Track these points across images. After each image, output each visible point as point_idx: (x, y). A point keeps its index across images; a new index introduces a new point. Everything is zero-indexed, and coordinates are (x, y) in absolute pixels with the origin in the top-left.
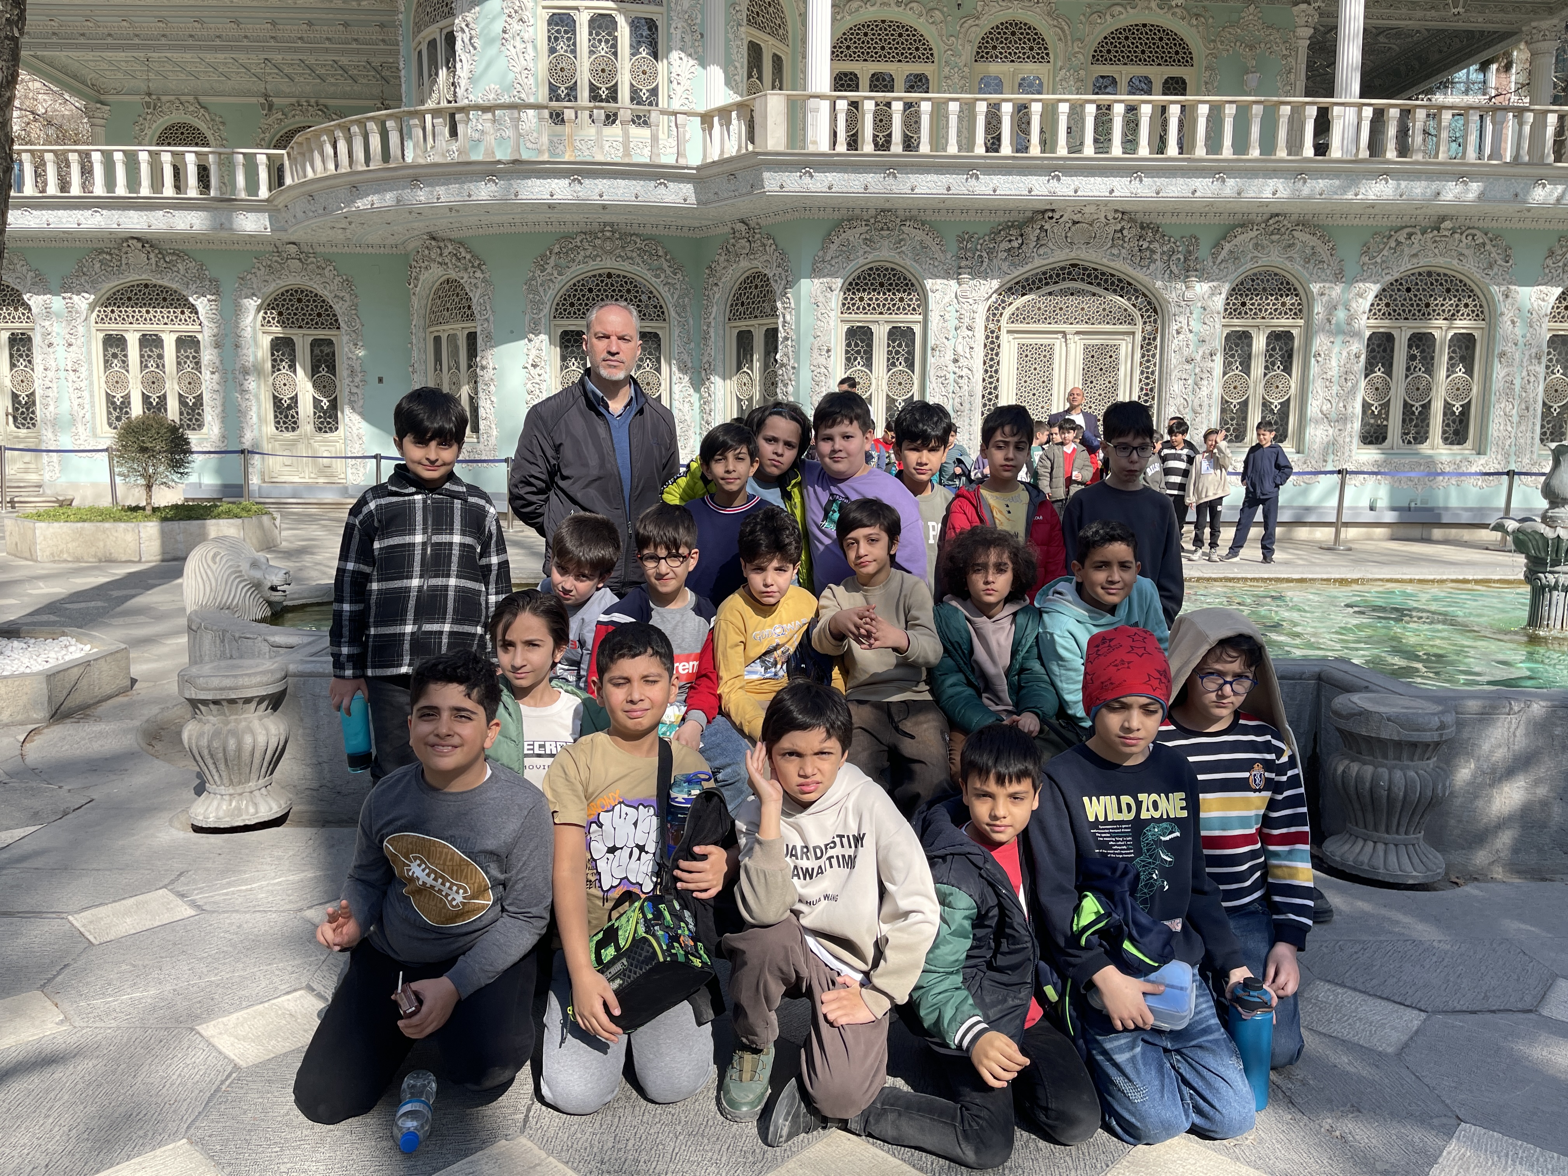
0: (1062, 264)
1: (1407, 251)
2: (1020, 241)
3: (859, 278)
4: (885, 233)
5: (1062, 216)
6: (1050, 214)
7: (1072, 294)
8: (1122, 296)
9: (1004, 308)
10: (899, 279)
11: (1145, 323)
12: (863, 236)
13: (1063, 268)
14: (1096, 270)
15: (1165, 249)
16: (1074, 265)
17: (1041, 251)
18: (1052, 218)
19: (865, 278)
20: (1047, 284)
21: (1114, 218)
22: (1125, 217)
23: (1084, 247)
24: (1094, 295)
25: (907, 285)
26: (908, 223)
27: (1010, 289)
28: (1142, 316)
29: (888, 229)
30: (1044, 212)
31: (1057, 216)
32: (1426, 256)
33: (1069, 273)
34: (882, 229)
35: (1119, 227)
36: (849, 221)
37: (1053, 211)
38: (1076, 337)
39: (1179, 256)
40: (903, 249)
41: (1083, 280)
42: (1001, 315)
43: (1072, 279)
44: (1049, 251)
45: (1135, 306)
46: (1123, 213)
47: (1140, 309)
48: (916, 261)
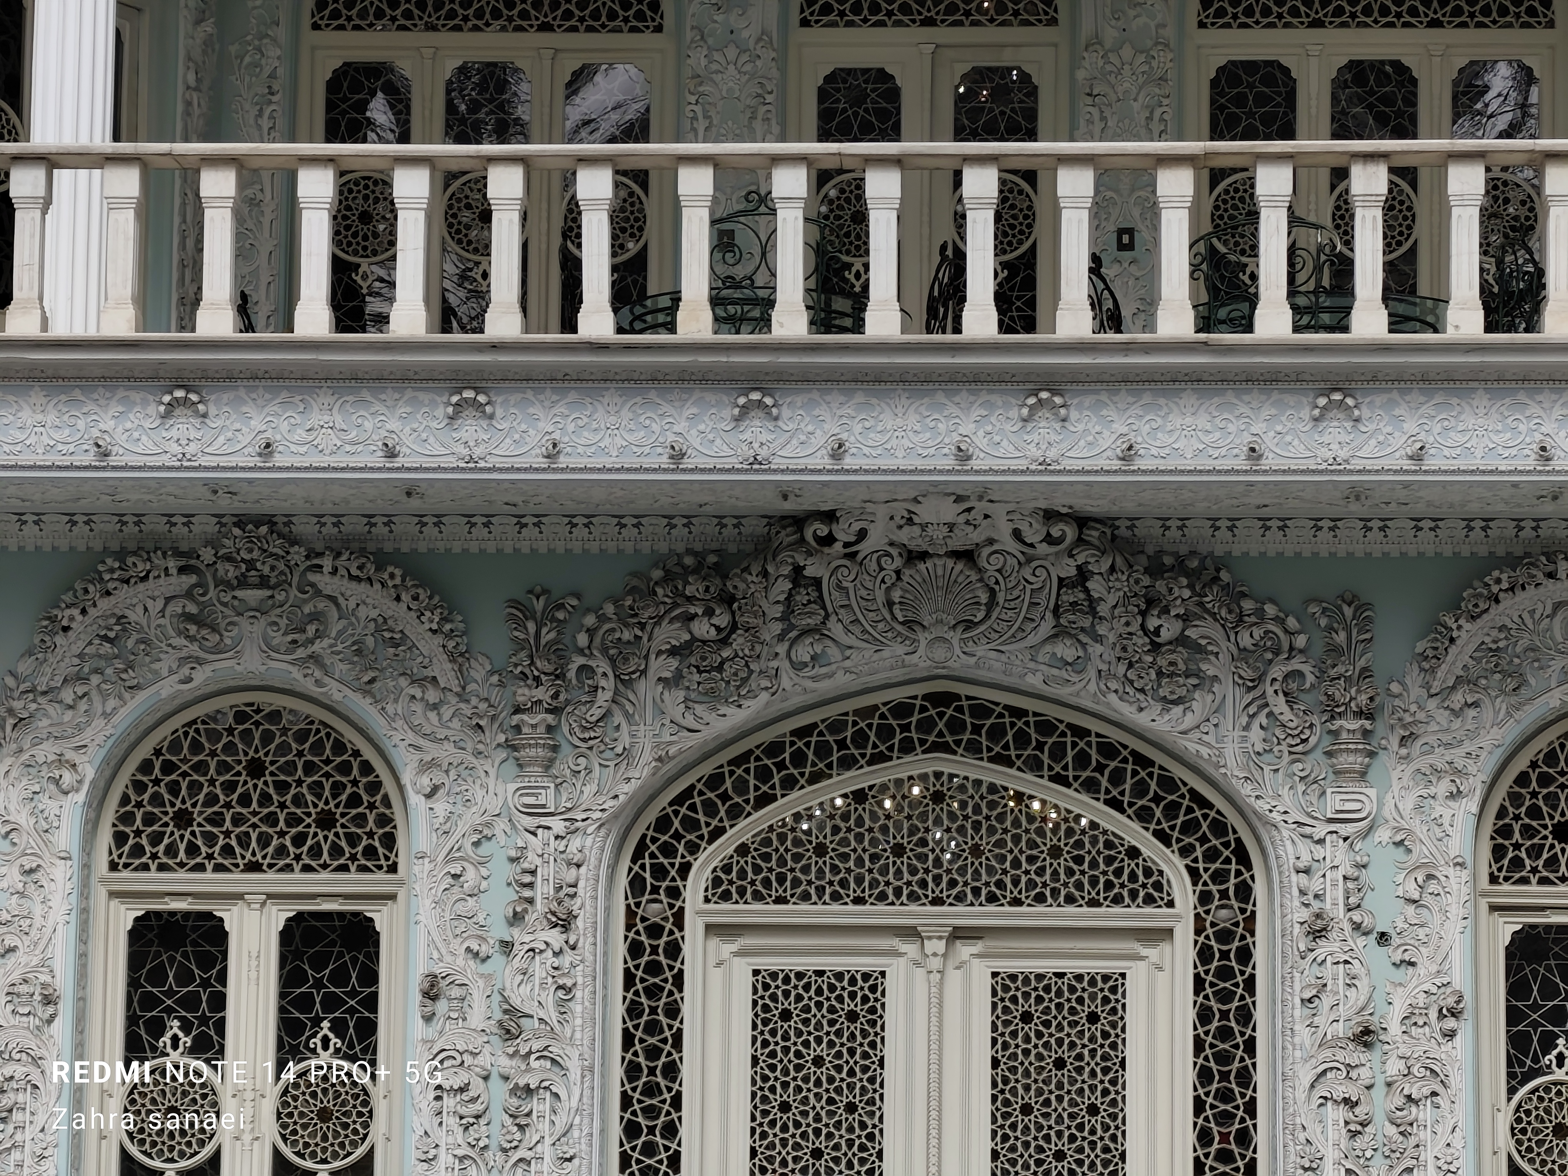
2: (722, 619)
3: (175, 746)
4: (252, 596)
5: (862, 534)
6: (823, 531)
7: (938, 799)
8: (1117, 804)
9: (693, 849)
10: (317, 748)
11: (1204, 898)
12: (176, 607)
13: (902, 710)
14: (1018, 713)
15: (1246, 640)
16: (939, 699)
17: (803, 652)
18: (829, 540)
19: (196, 747)
20: (845, 763)
21: (1049, 539)
22: (1093, 535)
23: (955, 637)
25: (345, 768)
26: (327, 563)
28: (1194, 873)
29: (264, 582)
30: (798, 521)
31: (844, 532)
33: (926, 725)
34: (242, 582)
35: (1069, 570)
36: (121, 555)
37: (830, 517)
38: (965, 950)
39: (1295, 664)
40: (317, 647)
41: (973, 748)
42: (684, 870)
43: (936, 747)
44: (834, 652)
45: (1163, 837)
46: (1082, 521)
47: (1185, 852)
48: (367, 689)
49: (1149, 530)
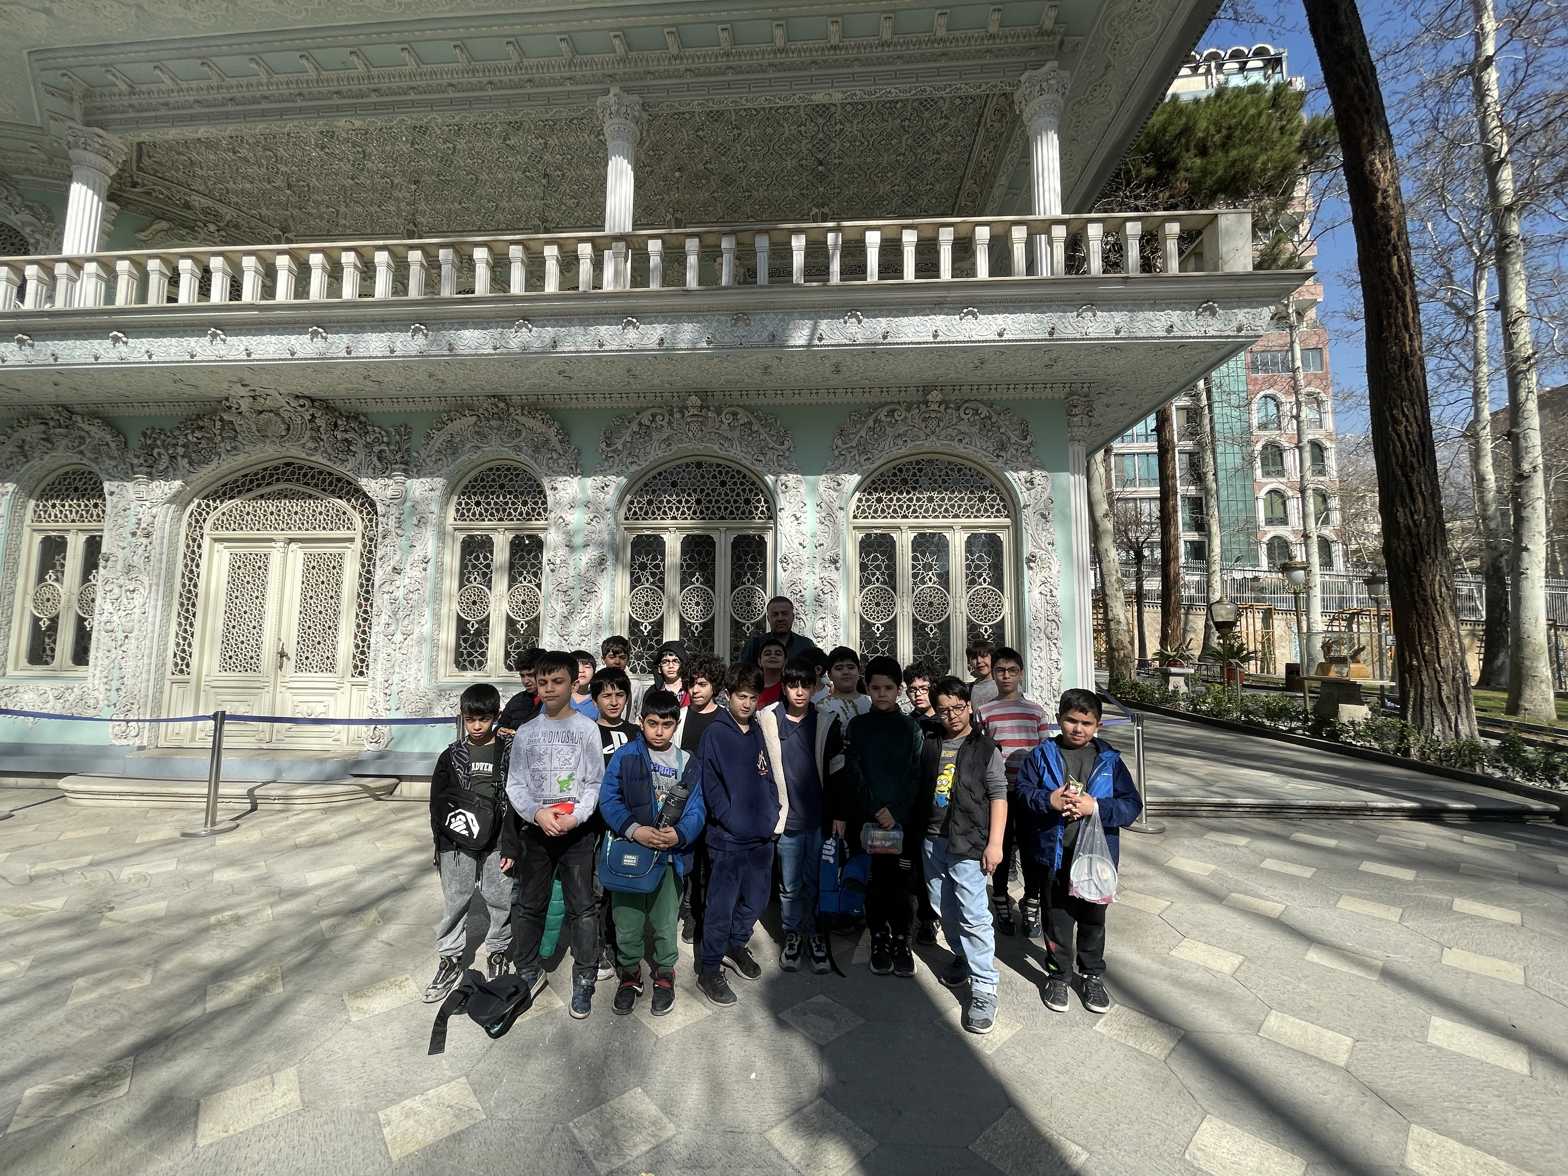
0: (275, 463)
1: (655, 435)
3: (54, 483)
5: (240, 405)
6: (227, 404)
7: (286, 497)
8: (340, 498)
9: (208, 513)
10: (95, 483)
11: (366, 527)
12: (40, 436)
13: (276, 468)
14: (312, 468)
15: (369, 440)
16: (288, 464)
18: (230, 407)
19: (60, 483)
20: (259, 486)
21: (299, 405)
22: (313, 403)
23: (281, 442)
24: (310, 497)
26: (85, 420)
27: (216, 492)
28: (363, 519)
30: (221, 401)
31: (234, 405)
32: (680, 441)
33: (283, 473)
35: (308, 416)
36: (18, 418)
37: (227, 399)
38: (293, 546)
39: (383, 447)
40: (82, 448)
41: (298, 480)
42: (204, 521)
43: (287, 480)
44: (241, 446)
45: (354, 508)
46: (312, 400)
47: (361, 512)
48: (96, 460)
49: (339, 403)
